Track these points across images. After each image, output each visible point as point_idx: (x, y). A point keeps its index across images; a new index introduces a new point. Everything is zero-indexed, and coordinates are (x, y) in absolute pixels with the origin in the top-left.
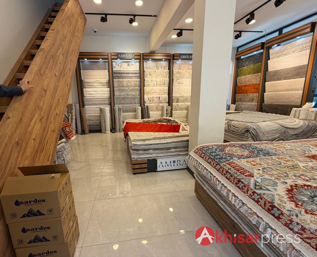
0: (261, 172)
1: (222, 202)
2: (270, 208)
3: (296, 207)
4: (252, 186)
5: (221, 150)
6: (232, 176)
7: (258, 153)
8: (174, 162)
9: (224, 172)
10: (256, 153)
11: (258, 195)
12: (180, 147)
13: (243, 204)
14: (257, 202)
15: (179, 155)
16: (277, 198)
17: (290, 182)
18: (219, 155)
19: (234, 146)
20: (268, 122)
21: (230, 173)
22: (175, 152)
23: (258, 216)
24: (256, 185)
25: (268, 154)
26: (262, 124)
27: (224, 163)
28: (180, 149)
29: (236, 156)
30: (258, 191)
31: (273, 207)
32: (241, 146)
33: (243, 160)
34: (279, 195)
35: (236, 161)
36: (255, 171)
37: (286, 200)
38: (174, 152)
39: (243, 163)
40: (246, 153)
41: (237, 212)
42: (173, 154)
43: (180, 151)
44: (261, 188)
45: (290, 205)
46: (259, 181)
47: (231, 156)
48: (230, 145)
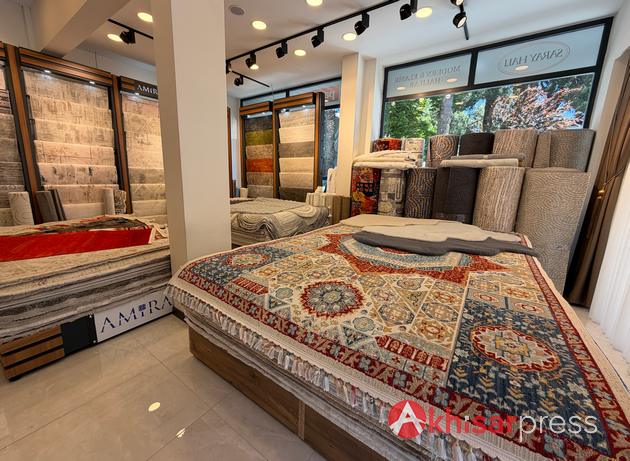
0: (276, 282)
1: (234, 347)
2: (288, 328)
3: (310, 313)
4: (266, 307)
5: (225, 263)
6: (241, 301)
7: (274, 255)
8: (142, 308)
9: (231, 298)
10: (271, 256)
11: (274, 315)
12: (152, 275)
13: (258, 337)
14: (273, 326)
15: (151, 290)
16: (292, 309)
17: (304, 285)
18: (222, 271)
19: (244, 252)
20: (284, 212)
21: (238, 297)
22: (142, 286)
23: (275, 346)
24: (270, 302)
25: (284, 255)
26: (279, 215)
27: (230, 284)
28: (154, 278)
29: (245, 267)
30: (273, 311)
31: (290, 323)
32: (254, 251)
33: (254, 271)
34: (294, 307)
35: (247, 275)
36: (271, 283)
37: (300, 310)
38: (138, 288)
39: (255, 276)
40: (260, 259)
41: (252, 352)
42: (137, 292)
43: (153, 282)
44: (276, 305)
45: (305, 314)
46: (274, 295)
47: (240, 269)
48: (238, 253)
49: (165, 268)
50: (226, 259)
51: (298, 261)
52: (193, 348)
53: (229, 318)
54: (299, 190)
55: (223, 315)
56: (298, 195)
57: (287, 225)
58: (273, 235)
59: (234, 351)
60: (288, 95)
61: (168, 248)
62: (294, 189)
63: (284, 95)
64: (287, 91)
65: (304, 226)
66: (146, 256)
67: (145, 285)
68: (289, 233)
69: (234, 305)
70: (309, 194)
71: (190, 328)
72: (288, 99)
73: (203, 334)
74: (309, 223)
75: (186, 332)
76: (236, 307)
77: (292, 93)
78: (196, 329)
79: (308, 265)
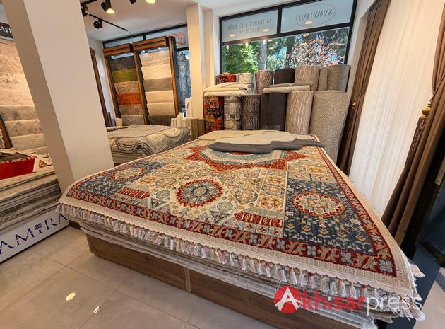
0: (155, 187)
1: (128, 242)
2: (170, 220)
3: (185, 206)
4: (149, 207)
5: (109, 179)
6: (127, 206)
7: (151, 168)
8: (38, 226)
9: (118, 205)
10: (148, 168)
11: (156, 212)
12: (42, 198)
13: (146, 230)
14: (157, 220)
15: (45, 211)
16: (171, 206)
17: (178, 186)
18: (107, 186)
19: (125, 168)
20: (154, 135)
21: (125, 203)
22: (34, 209)
23: (161, 235)
24: (153, 203)
25: (159, 166)
26: (150, 137)
27: (116, 194)
28: (45, 201)
29: (128, 180)
30: (155, 209)
31: (170, 216)
32: (133, 166)
33: (136, 181)
34: (172, 203)
35: (130, 185)
36: (151, 188)
37: (177, 204)
38: (31, 211)
39: (137, 185)
40: (139, 172)
41: (143, 243)
42: (30, 214)
43: (45, 204)
44: (157, 204)
45: (181, 207)
46: (155, 197)
47: (123, 181)
48: (120, 169)
49: (55, 190)
50: (110, 175)
51: (170, 169)
52: (93, 249)
53: (120, 221)
54: (165, 117)
55: (114, 220)
56: (164, 121)
57: (159, 144)
58: (148, 152)
59: (127, 244)
60: (144, 38)
61: (53, 173)
62: (161, 117)
63: (141, 39)
64: (144, 35)
65: (171, 143)
66: (33, 183)
67: (37, 207)
68: (161, 150)
69: (122, 211)
70: (172, 119)
71: (88, 235)
72: (145, 42)
73: (99, 237)
74: (175, 141)
75: (85, 238)
76: (124, 211)
77: (148, 37)
78: (92, 234)
79: (179, 171)
